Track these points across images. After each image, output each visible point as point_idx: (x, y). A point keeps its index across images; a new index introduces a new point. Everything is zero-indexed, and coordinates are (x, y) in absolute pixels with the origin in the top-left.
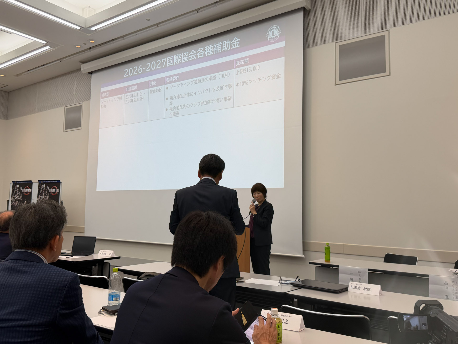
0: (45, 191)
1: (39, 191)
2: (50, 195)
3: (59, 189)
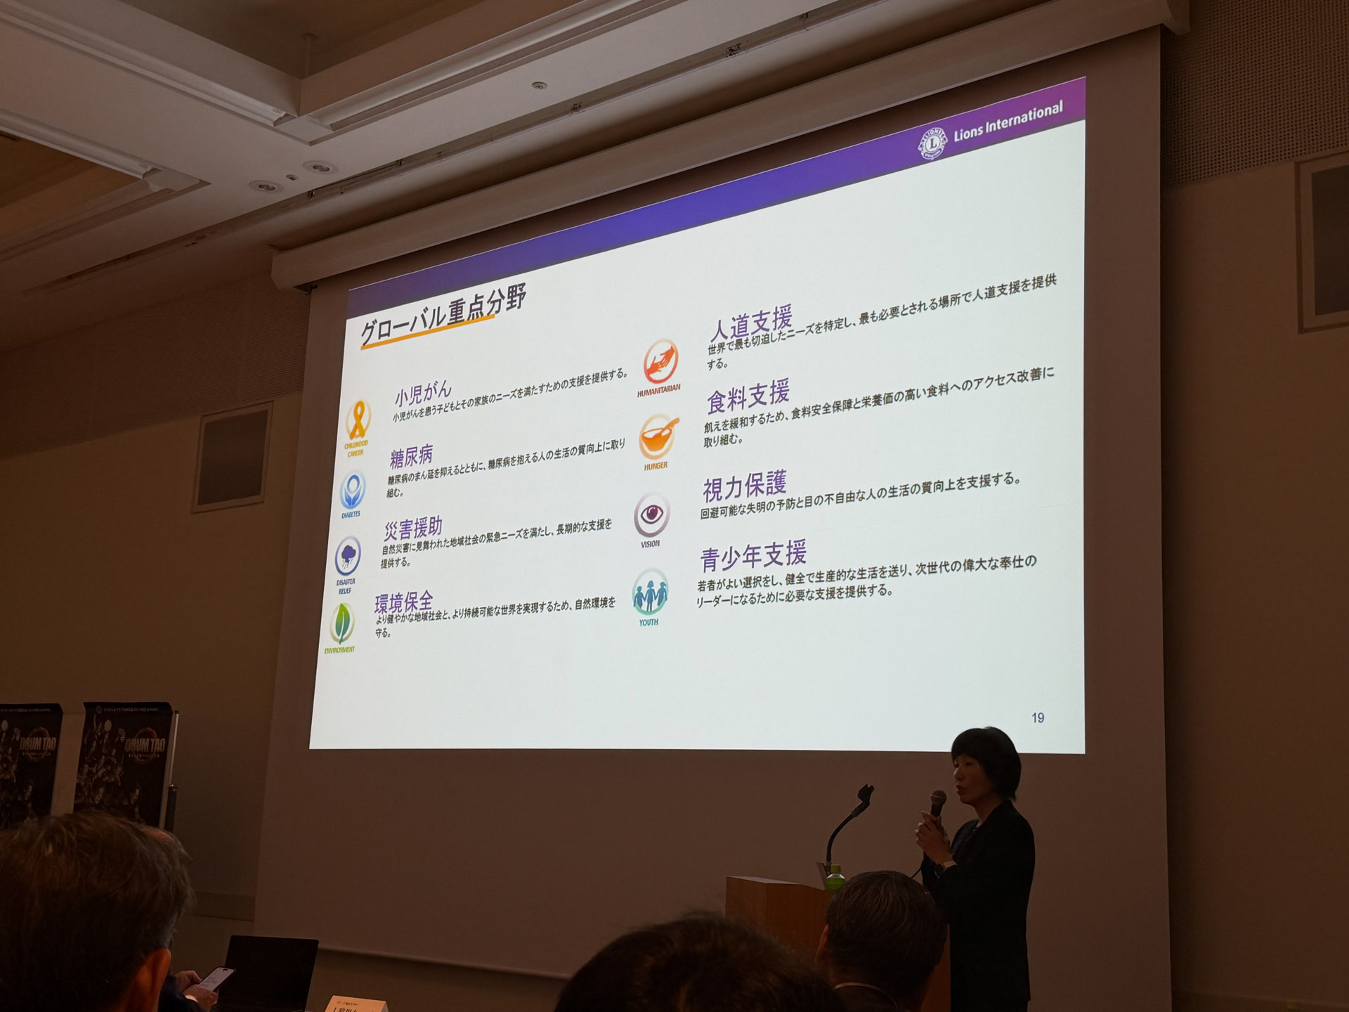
0: (110, 744)
1: (86, 749)
2: (128, 763)
3: (163, 740)
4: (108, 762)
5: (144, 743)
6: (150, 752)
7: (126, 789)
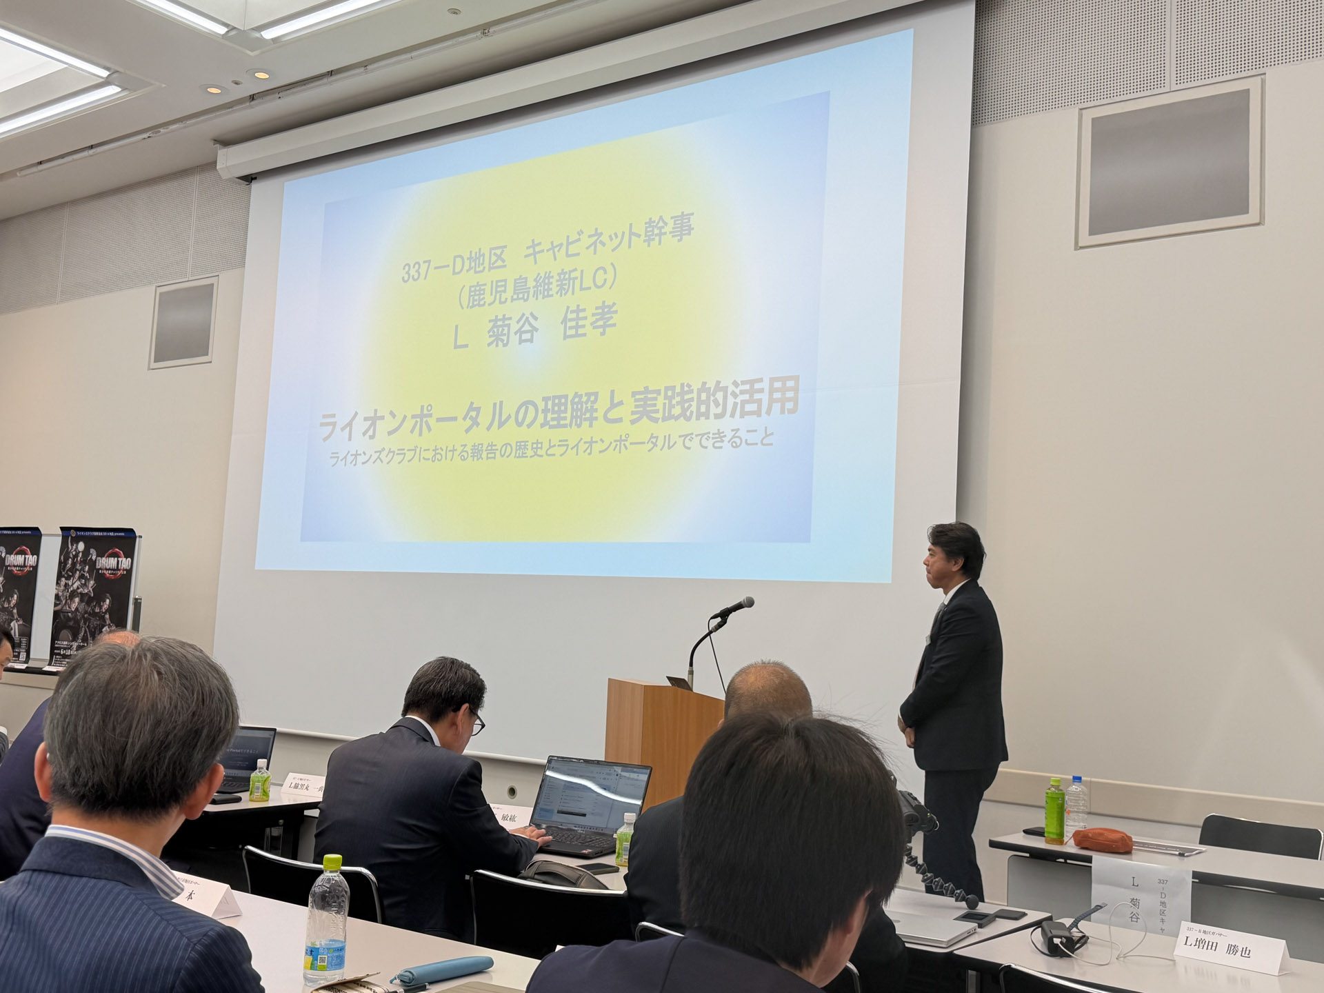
0: (84, 562)
1: (61, 566)
2: (99, 577)
3: (129, 559)
4: (82, 577)
5: (112, 562)
6: (118, 569)
7: (98, 597)
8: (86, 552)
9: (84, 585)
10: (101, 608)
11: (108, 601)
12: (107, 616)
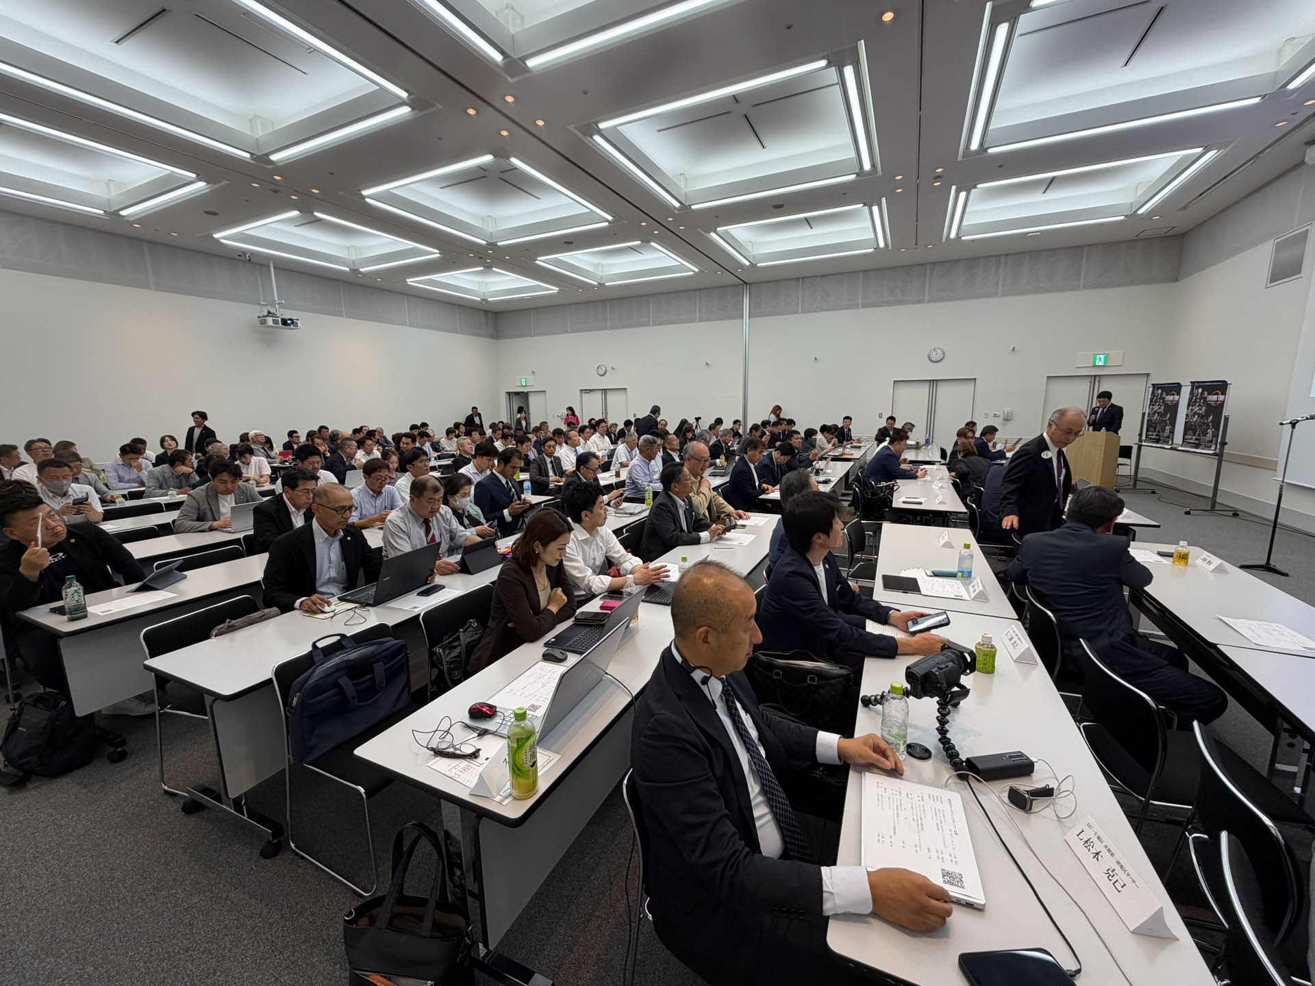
0: (1201, 398)
1: (1190, 400)
2: (1208, 406)
3: (1224, 396)
4: (1199, 405)
5: (1215, 397)
6: (1218, 401)
7: (1207, 415)
8: (1202, 393)
9: (1200, 409)
10: (1208, 420)
11: (1211, 417)
12: (1210, 424)
